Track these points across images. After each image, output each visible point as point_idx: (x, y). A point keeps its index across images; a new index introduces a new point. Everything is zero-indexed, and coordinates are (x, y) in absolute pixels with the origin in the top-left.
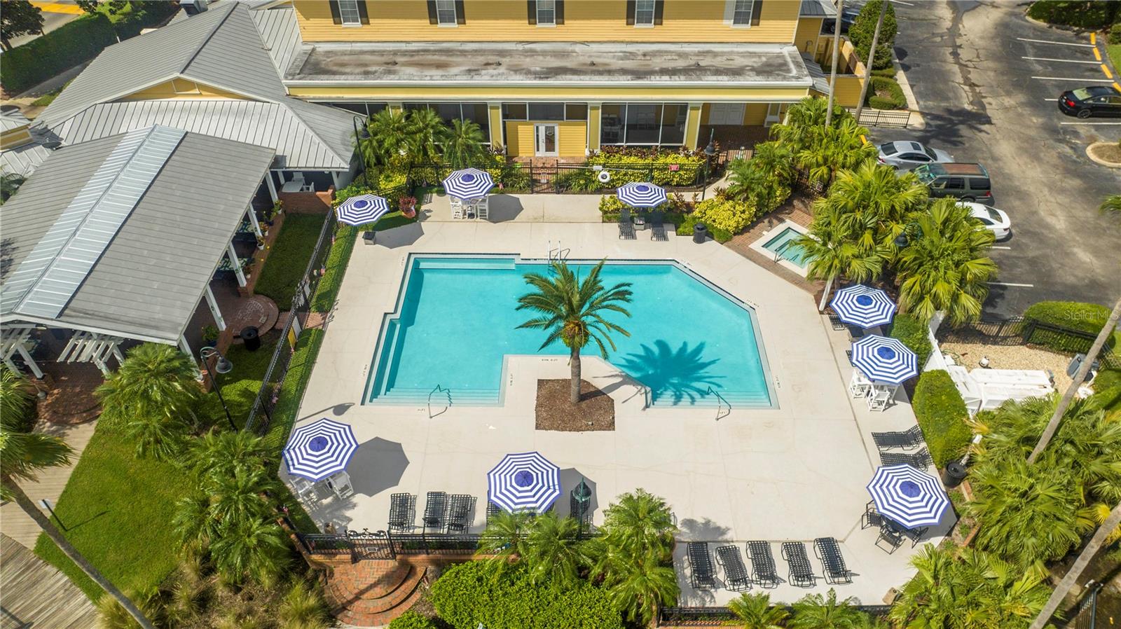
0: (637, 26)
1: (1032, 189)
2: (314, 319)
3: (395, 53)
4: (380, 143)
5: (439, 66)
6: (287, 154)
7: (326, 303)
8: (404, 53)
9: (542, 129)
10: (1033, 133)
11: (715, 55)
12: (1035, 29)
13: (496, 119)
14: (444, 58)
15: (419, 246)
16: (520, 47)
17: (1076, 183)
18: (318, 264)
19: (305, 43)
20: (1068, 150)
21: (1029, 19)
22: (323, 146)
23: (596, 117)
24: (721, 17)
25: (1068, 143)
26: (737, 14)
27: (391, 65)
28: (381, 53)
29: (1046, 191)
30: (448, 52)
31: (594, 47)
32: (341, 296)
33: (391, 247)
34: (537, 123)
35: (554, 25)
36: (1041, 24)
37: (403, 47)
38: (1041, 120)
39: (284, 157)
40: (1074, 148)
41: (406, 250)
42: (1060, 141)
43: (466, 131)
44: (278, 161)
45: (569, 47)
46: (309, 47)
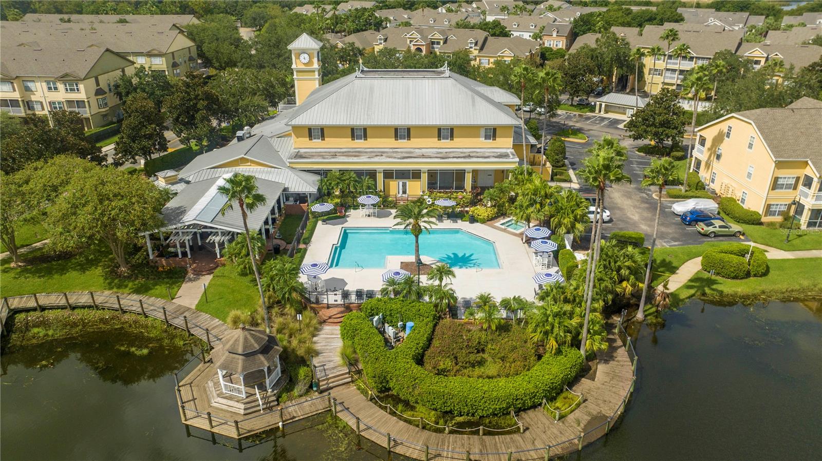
0: (442, 141)
1: (625, 207)
2: (302, 246)
3: (336, 152)
4: (330, 184)
5: (355, 156)
6: (290, 186)
7: (307, 241)
8: (339, 152)
9: (401, 184)
10: (630, 190)
11: (477, 152)
12: (639, 156)
13: (380, 177)
14: (357, 154)
15: (345, 225)
16: (391, 150)
17: (647, 205)
18: (303, 229)
19: (295, 148)
20: (645, 195)
21: (637, 152)
22: (305, 184)
23: (425, 177)
24: (479, 137)
25: (645, 193)
26: (485, 135)
27: (334, 155)
28: (330, 152)
29: (632, 208)
30: (359, 152)
31: (424, 150)
32: (313, 239)
33: (334, 225)
34: (398, 180)
35: (406, 141)
36: (642, 154)
37: (339, 150)
38: (635, 186)
39: (288, 188)
40: (648, 195)
41: (341, 226)
42: (642, 193)
43: (367, 181)
44: (285, 190)
45: (412, 150)
46: (297, 150)
